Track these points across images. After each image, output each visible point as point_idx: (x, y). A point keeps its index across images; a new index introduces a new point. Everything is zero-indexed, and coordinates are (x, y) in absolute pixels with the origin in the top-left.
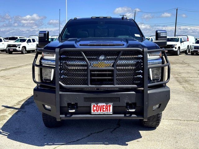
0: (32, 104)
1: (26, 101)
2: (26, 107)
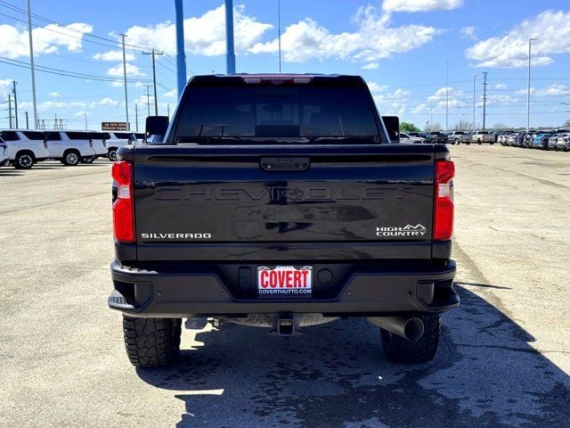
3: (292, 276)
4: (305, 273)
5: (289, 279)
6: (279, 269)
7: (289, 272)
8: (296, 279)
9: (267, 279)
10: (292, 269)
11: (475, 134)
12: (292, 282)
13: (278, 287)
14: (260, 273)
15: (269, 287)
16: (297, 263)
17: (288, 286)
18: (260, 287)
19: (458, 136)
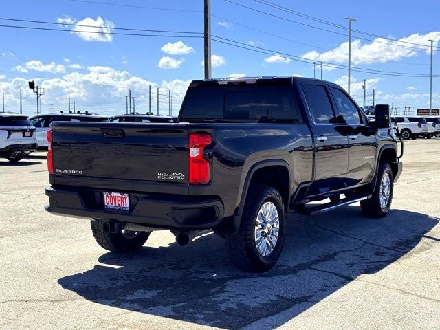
0: (399, 241)
1: (412, 248)
2: (412, 238)
3: (119, 199)
4: (126, 198)
5: (118, 201)
6: (113, 194)
7: (118, 197)
8: (122, 201)
9: (108, 200)
10: (118, 195)
12: (120, 203)
13: (114, 205)
14: (105, 195)
15: (110, 204)
16: (122, 192)
17: (118, 205)
18: (106, 204)
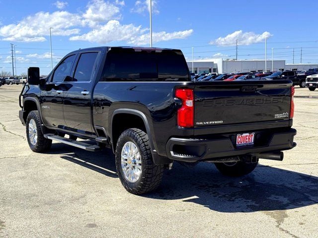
3: (247, 137)
4: (252, 136)
5: (247, 139)
6: (244, 135)
7: (247, 136)
8: (249, 139)
9: (239, 140)
10: (248, 134)
11: (21, 78)
12: (247, 140)
13: (243, 143)
14: (238, 137)
15: (240, 143)
17: (246, 142)
18: (237, 143)
19: (11, 80)
